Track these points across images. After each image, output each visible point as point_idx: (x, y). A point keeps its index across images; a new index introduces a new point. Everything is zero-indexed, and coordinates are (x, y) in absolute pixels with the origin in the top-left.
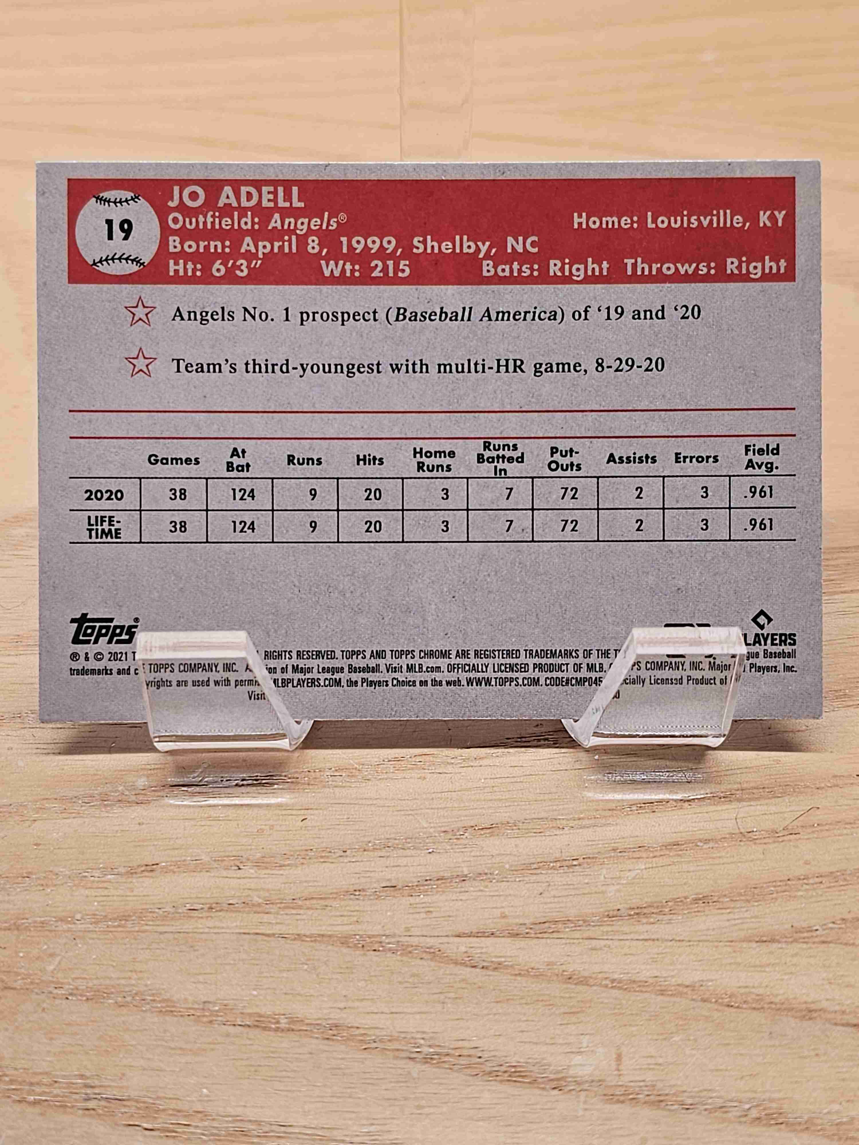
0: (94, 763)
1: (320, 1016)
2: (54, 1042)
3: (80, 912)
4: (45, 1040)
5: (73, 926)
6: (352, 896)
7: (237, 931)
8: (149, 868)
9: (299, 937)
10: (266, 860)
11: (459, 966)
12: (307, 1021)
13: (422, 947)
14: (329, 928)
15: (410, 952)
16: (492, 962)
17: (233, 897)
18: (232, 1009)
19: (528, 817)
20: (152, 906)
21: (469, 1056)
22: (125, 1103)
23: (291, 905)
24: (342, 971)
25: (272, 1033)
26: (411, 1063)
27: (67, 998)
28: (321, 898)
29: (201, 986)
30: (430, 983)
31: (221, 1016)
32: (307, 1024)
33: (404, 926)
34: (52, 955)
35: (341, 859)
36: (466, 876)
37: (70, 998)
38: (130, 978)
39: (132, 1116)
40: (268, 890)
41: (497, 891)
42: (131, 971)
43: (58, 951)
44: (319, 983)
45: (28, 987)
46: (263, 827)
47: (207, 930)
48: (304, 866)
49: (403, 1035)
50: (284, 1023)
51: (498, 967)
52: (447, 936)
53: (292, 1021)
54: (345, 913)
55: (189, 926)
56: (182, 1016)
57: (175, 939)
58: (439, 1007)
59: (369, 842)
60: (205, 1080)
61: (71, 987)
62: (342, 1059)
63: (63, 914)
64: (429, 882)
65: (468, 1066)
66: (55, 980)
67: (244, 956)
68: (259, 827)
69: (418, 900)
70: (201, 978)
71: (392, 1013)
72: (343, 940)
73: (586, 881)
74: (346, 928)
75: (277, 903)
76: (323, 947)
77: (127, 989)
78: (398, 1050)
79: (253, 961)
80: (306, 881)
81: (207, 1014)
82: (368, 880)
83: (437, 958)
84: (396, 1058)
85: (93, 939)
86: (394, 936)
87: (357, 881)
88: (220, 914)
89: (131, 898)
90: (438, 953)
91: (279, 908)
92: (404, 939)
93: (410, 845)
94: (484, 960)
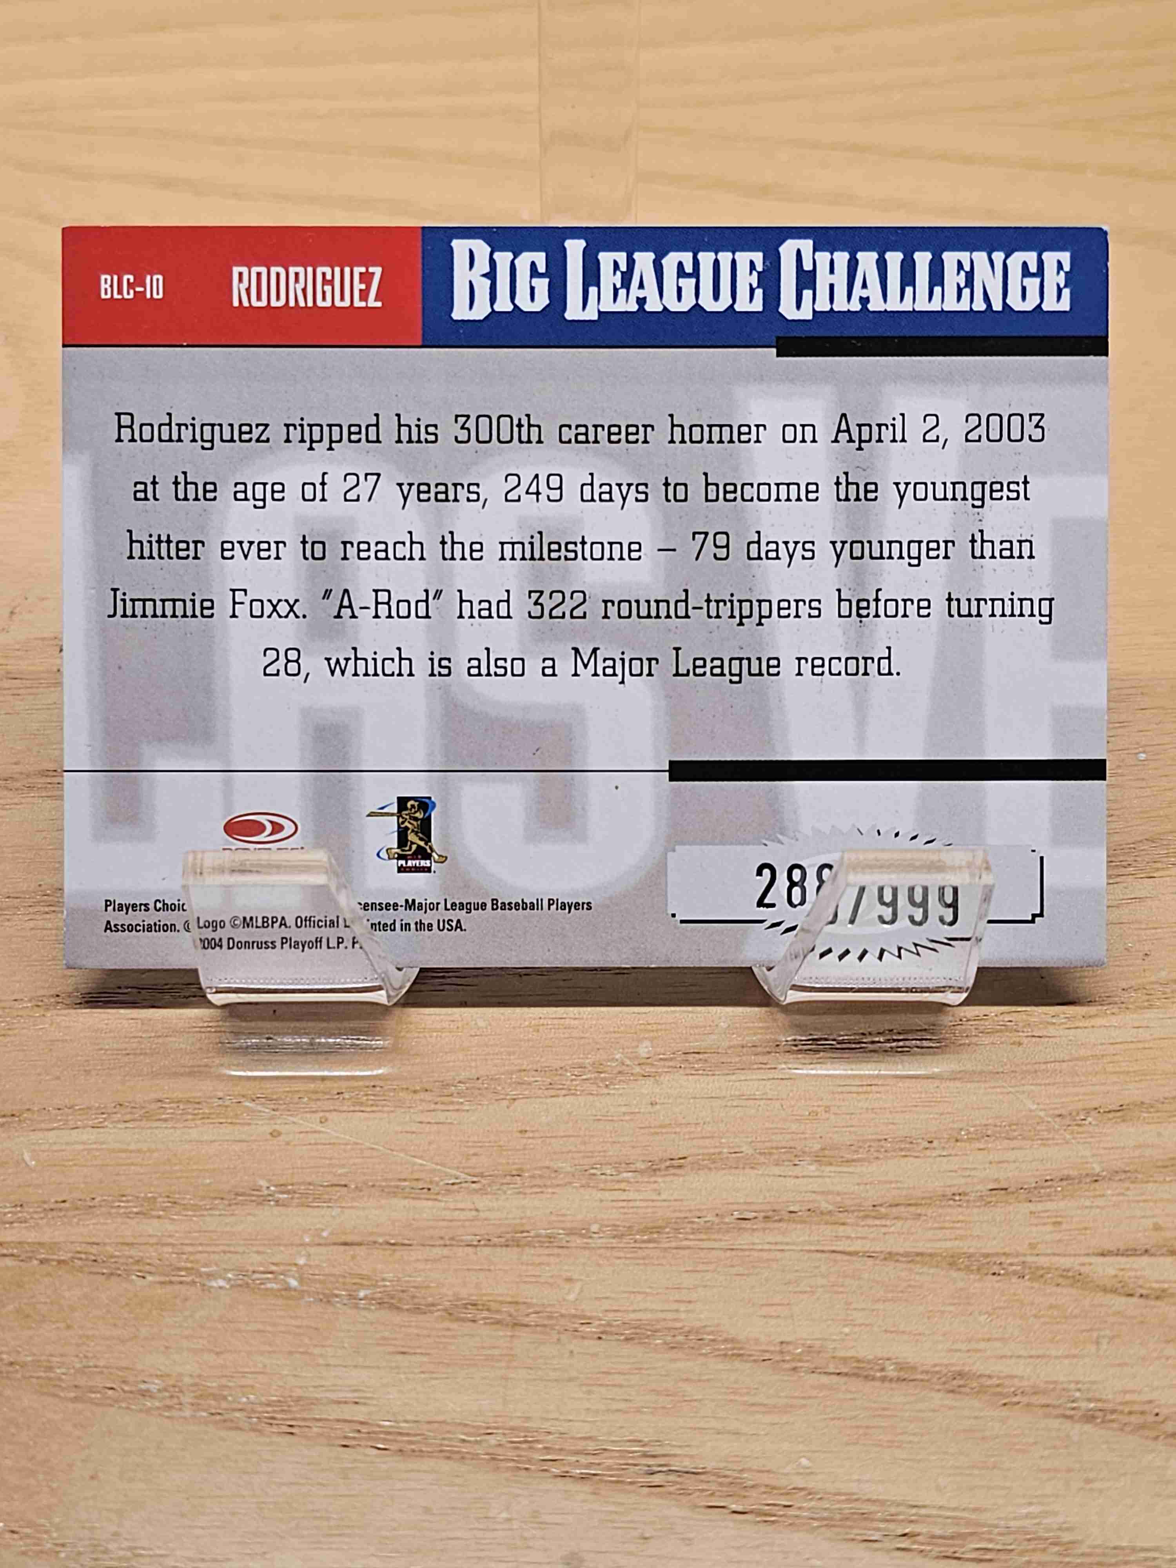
0: (576, 1022)
1: (937, 1361)
2: (593, 1396)
3: (596, 1222)
4: (581, 1395)
5: (590, 1241)
6: (951, 1202)
7: (807, 1248)
8: (675, 1163)
9: (890, 1256)
10: (826, 1152)
11: (1109, 1296)
12: (920, 1369)
13: (1056, 1269)
14: (929, 1245)
15: (1042, 1276)
16: (1153, 1289)
17: (794, 1203)
18: (819, 1352)
19: (1167, 1095)
20: (688, 1215)
21: (1143, 1413)
22: (703, 1477)
23: (873, 1214)
24: (956, 1301)
25: (877, 1384)
26: (1068, 1424)
27: (600, 1338)
28: (910, 1205)
29: (773, 1322)
30: (1076, 1317)
31: (807, 1361)
32: (922, 1372)
33: (1027, 1242)
34: (569, 1280)
35: (928, 1153)
36: (1098, 1175)
37: (604, 1337)
38: (677, 1311)
39: (712, 1494)
40: (838, 1194)
41: (1142, 1194)
42: (677, 1301)
43: (575, 1277)
44: (929, 1318)
45: (546, 1322)
46: (815, 1109)
47: (767, 1247)
48: (879, 1162)
49: (1052, 1386)
50: (891, 1371)
51: (1160, 1295)
52: (1088, 1255)
53: (901, 1367)
54: (947, 1225)
55: (744, 1240)
56: (755, 1361)
57: (727, 1259)
58: (1093, 1348)
59: (961, 1129)
60: (801, 1447)
61: (604, 1323)
62: (976, 1418)
63: (575, 1225)
64: (1049, 1183)
65: (1142, 1427)
66: (579, 1313)
67: (824, 1282)
68: (811, 1109)
69: (1040, 1207)
70: (771, 1311)
71: (1031, 1357)
72: (951, 1260)
74: (949, 1244)
75: (853, 1211)
76: (925, 1269)
77: (678, 1325)
78: (1048, 1406)
79: (836, 1288)
80: (886, 1182)
81: (788, 1358)
82: (969, 1180)
83: (1079, 1284)
84: (1047, 1416)
85: (619, 1258)
86: (1016, 1255)
87: (955, 1182)
88: (781, 1224)
89: (658, 1204)
90: (1078, 1277)
91: (858, 1217)
92: (1029, 1259)
93: (1016, 1134)
94: (1141, 1287)
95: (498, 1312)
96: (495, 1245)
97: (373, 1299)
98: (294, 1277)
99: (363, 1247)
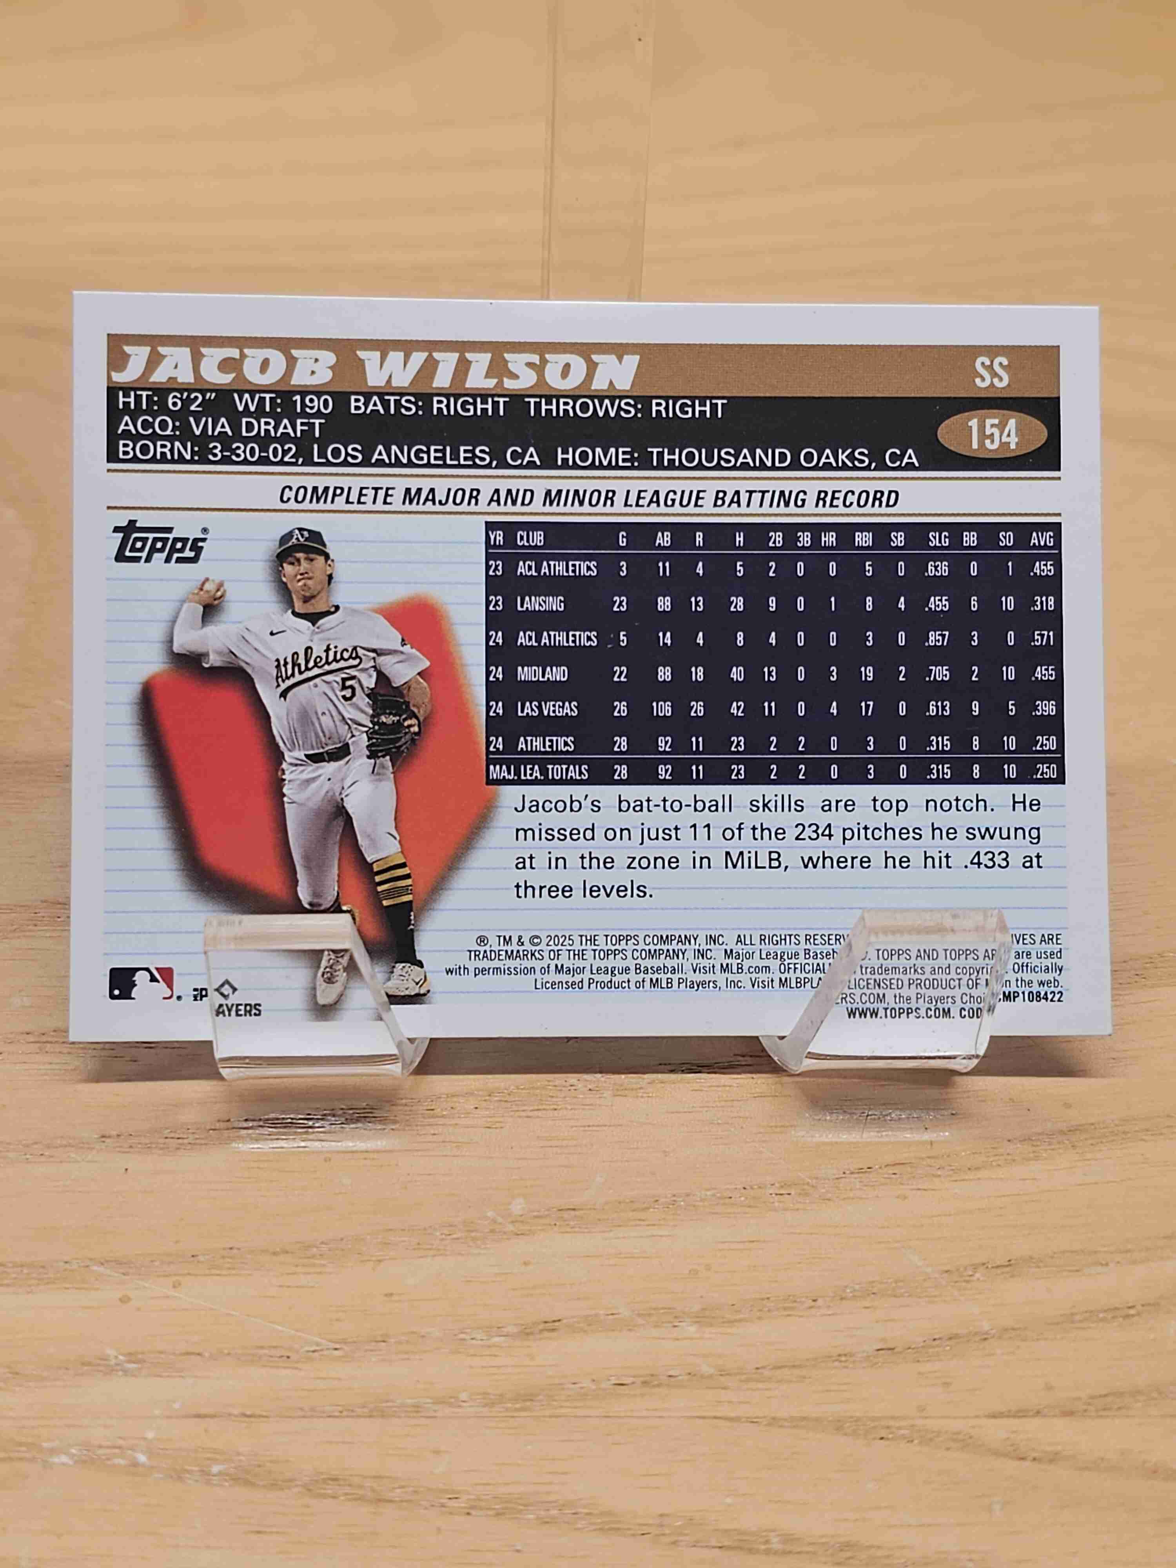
1: (823, 1532)
3: (464, 1391)
5: (459, 1410)
6: (836, 1364)
7: (687, 1414)
8: (549, 1326)
9: (774, 1422)
10: (707, 1313)
11: (1002, 1459)
12: (806, 1541)
13: (946, 1432)
14: (814, 1409)
15: (931, 1440)
16: (1046, 1452)
17: (673, 1366)
18: (701, 1524)
19: (1056, 1249)
20: (562, 1381)
23: (754, 1376)
25: (761, 1557)
27: (468, 1514)
28: (794, 1366)
29: (652, 1493)
30: (966, 1482)
31: (687, 1535)
32: (810, 1544)
33: (915, 1404)
34: (437, 1452)
35: (813, 1311)
36: (986, 1333)
37: (473, 1512)
38: (551, 1483)
40: (720, 1357)
41: (1033, 1353)
42: (550, 1473)
43: (443, 1448)
44: (815, 1486)
45: (411, 1497)
46: (695, 1267)
47: (645, 1413)
48: (762, 1322)
49: (943, 1557)
50: (776, 1543)
51: (1054, 1458)
52: (977, 1417)
53: (788, 1538)
54: (833, 1387)
55: (621, 1407)
56: (633, 1535)
57: (603, 1426)
58: (985, 1515)
59: (846, 1287)
61: (472, 1497)
63: (443, 1393)
64: (937, 1342)
66: (447, 1487)
67: (705, 1449)
68: (691, 1268)
69: (928, 1367)
70: (650, 1481)
71: (921, 1526)
72: (837, 1424)
73: (1152, 1336)
74: (835, 1408)
75: (735, 1375)
76: (811, 1435)
77: (552, 1498)
79: (717, 1456)
80: (769, 1343)
81: (667, 1532)
82: (855, 1340)
83: (970, 1448)
85: (490, 1428)
86: (904, 1418)
87: (841, 1342)
88: (660, 1390)
89: (532, 1370)
90: (970, 1441)
91: (741, 1381)
92: (919, 1422)
93: (903, 1291)
94: (1033, 1449)
95: (361, 1487)
96: (359, 1416)
97: (227, 1475)
98: (142, 1452)
99: (216, 1419)
